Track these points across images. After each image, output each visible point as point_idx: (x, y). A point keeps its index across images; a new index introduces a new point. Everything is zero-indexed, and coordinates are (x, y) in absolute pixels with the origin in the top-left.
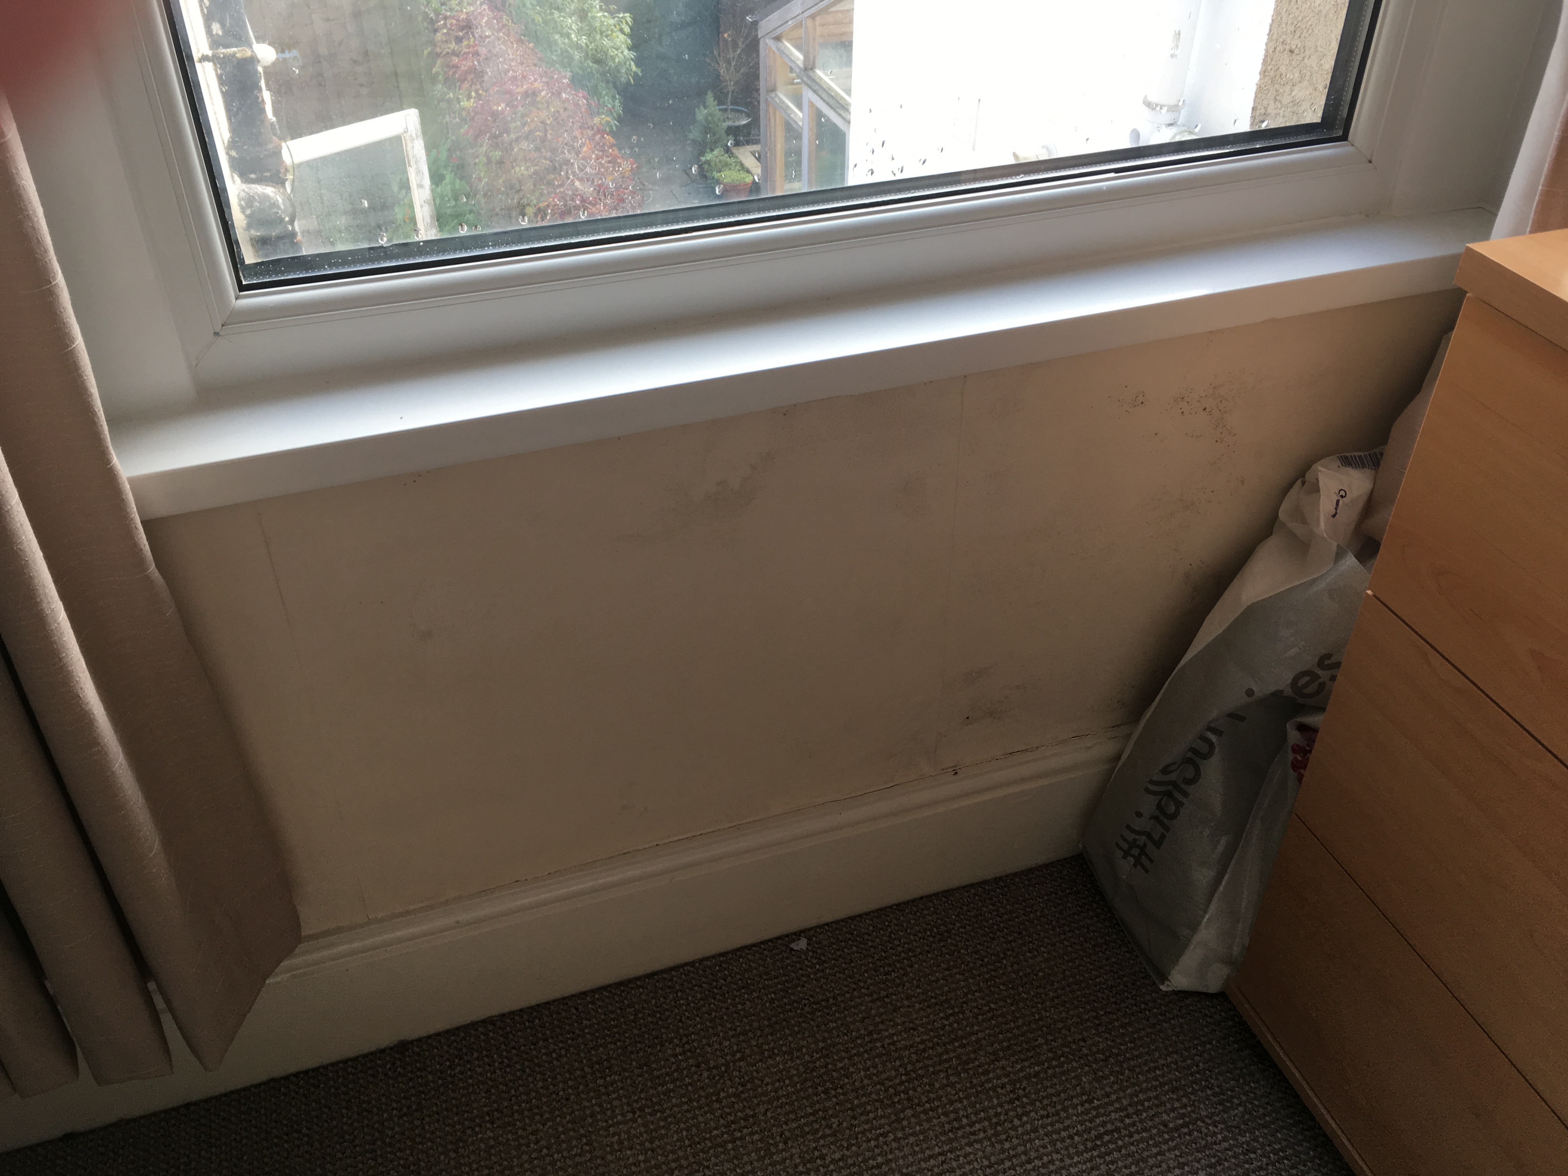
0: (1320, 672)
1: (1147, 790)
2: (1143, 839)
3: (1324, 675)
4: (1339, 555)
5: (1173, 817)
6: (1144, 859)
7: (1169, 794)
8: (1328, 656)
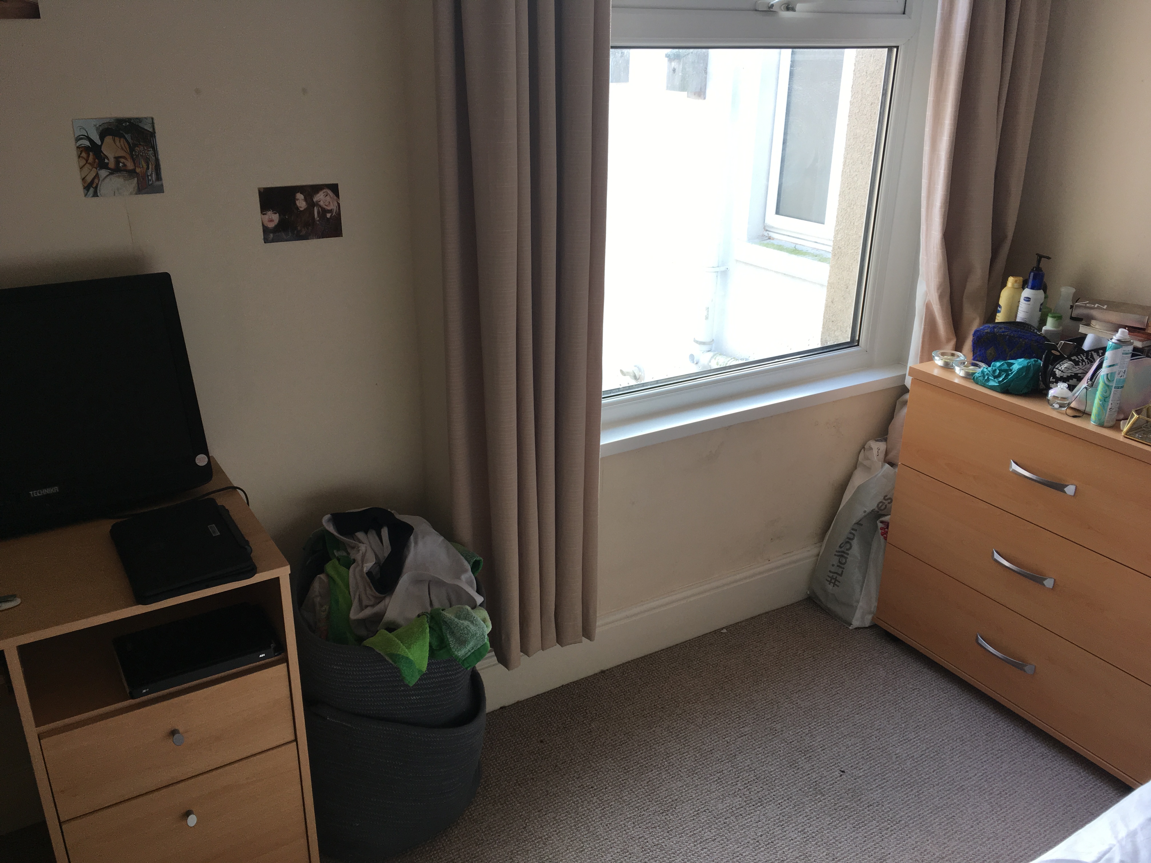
0: (884, 501)
1: (835, 555)
2: (835, 575)
4: (882, 466)
5: (844, 564)
6: (837, 583)
7: (842, 556)
8: (886, 496)
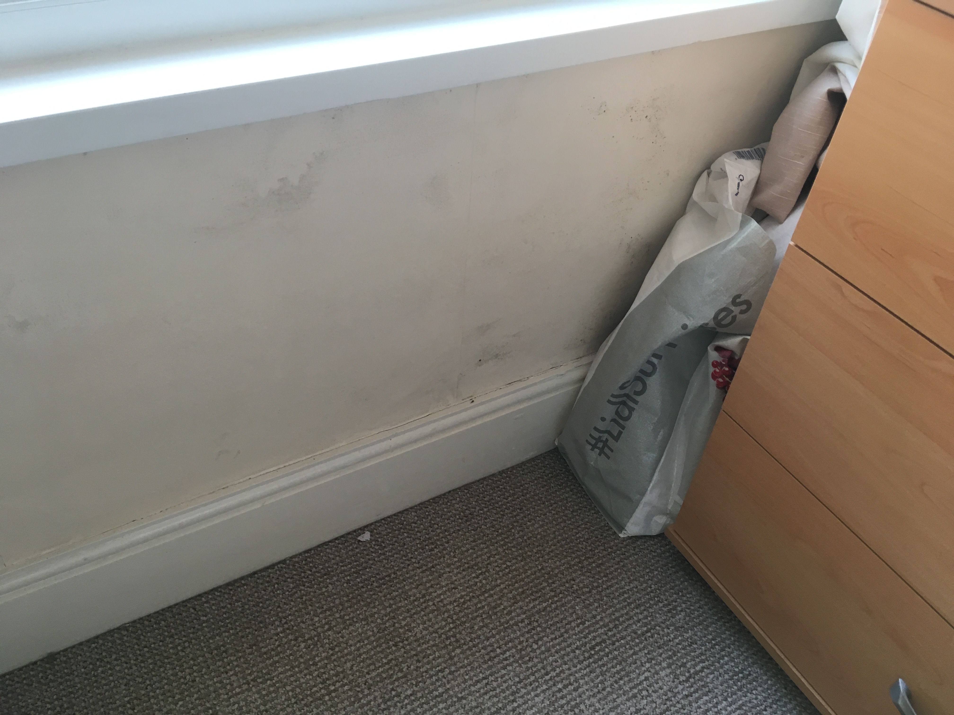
0: (733, 308)
1: (609, 401)
2: (605, 436)
3: (736, 310)
4: (743, 224)
5: (628, 418)
6: (606, 450)
7: (624, 403)
8: (739, 296)
